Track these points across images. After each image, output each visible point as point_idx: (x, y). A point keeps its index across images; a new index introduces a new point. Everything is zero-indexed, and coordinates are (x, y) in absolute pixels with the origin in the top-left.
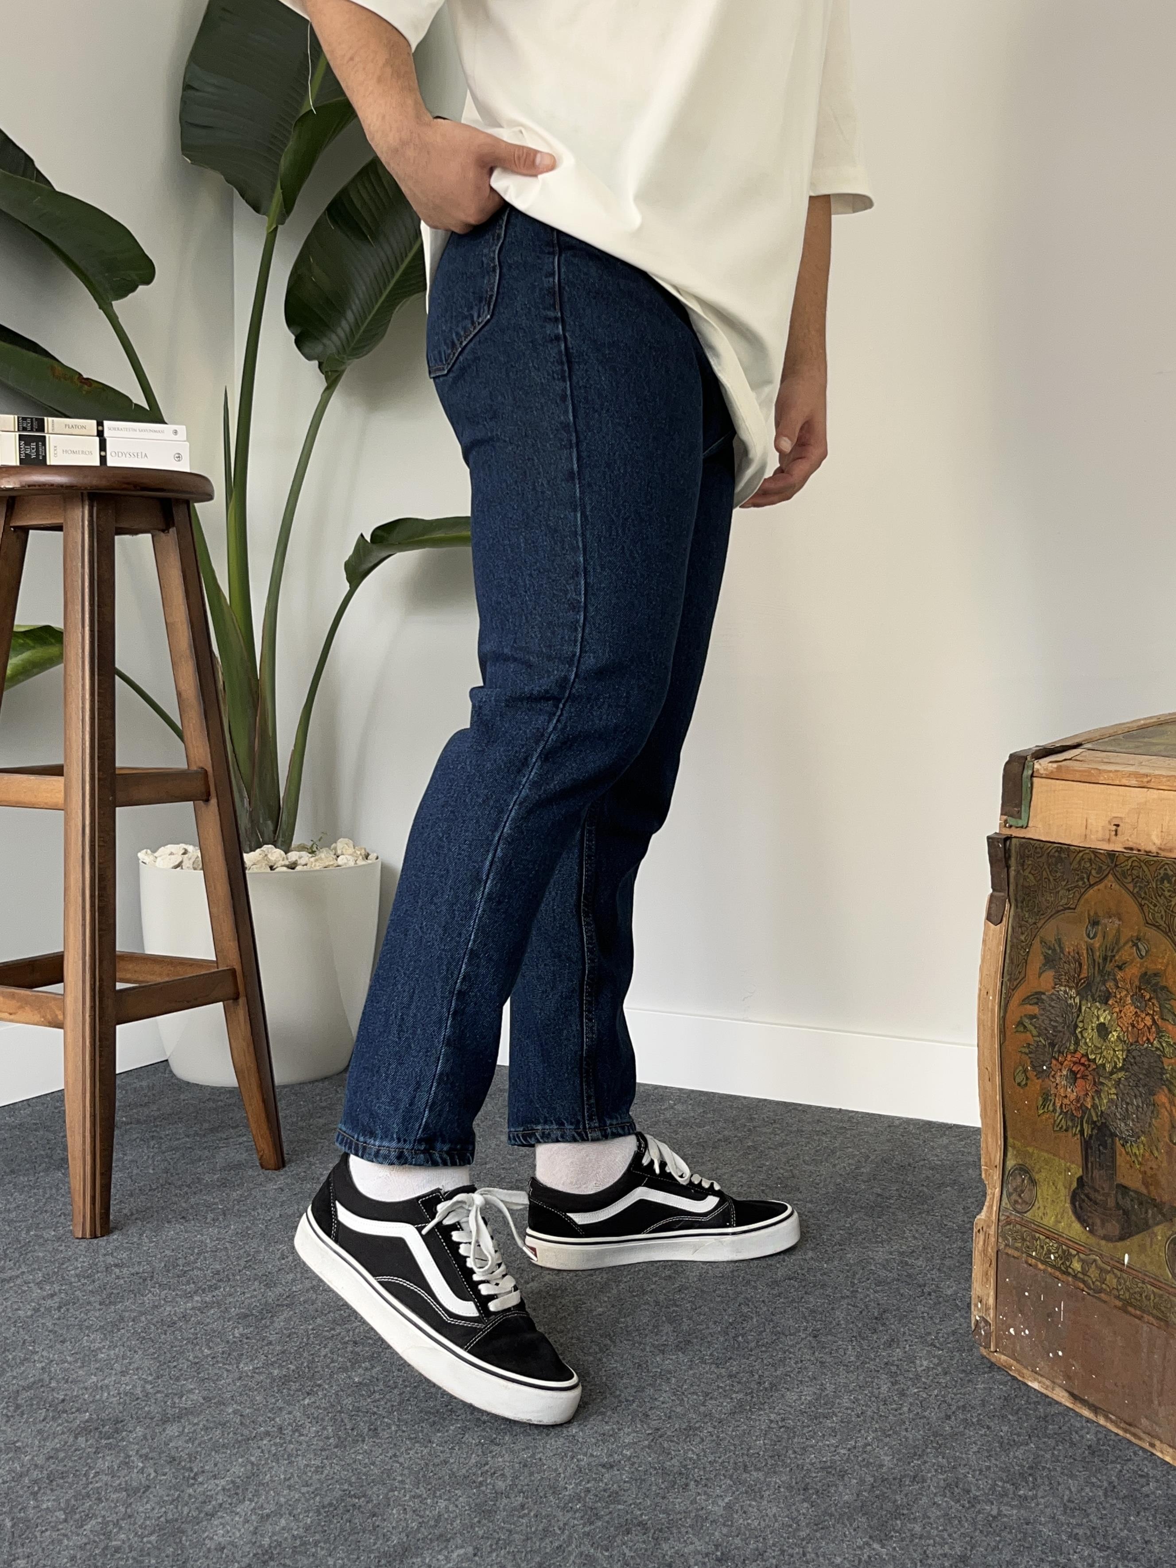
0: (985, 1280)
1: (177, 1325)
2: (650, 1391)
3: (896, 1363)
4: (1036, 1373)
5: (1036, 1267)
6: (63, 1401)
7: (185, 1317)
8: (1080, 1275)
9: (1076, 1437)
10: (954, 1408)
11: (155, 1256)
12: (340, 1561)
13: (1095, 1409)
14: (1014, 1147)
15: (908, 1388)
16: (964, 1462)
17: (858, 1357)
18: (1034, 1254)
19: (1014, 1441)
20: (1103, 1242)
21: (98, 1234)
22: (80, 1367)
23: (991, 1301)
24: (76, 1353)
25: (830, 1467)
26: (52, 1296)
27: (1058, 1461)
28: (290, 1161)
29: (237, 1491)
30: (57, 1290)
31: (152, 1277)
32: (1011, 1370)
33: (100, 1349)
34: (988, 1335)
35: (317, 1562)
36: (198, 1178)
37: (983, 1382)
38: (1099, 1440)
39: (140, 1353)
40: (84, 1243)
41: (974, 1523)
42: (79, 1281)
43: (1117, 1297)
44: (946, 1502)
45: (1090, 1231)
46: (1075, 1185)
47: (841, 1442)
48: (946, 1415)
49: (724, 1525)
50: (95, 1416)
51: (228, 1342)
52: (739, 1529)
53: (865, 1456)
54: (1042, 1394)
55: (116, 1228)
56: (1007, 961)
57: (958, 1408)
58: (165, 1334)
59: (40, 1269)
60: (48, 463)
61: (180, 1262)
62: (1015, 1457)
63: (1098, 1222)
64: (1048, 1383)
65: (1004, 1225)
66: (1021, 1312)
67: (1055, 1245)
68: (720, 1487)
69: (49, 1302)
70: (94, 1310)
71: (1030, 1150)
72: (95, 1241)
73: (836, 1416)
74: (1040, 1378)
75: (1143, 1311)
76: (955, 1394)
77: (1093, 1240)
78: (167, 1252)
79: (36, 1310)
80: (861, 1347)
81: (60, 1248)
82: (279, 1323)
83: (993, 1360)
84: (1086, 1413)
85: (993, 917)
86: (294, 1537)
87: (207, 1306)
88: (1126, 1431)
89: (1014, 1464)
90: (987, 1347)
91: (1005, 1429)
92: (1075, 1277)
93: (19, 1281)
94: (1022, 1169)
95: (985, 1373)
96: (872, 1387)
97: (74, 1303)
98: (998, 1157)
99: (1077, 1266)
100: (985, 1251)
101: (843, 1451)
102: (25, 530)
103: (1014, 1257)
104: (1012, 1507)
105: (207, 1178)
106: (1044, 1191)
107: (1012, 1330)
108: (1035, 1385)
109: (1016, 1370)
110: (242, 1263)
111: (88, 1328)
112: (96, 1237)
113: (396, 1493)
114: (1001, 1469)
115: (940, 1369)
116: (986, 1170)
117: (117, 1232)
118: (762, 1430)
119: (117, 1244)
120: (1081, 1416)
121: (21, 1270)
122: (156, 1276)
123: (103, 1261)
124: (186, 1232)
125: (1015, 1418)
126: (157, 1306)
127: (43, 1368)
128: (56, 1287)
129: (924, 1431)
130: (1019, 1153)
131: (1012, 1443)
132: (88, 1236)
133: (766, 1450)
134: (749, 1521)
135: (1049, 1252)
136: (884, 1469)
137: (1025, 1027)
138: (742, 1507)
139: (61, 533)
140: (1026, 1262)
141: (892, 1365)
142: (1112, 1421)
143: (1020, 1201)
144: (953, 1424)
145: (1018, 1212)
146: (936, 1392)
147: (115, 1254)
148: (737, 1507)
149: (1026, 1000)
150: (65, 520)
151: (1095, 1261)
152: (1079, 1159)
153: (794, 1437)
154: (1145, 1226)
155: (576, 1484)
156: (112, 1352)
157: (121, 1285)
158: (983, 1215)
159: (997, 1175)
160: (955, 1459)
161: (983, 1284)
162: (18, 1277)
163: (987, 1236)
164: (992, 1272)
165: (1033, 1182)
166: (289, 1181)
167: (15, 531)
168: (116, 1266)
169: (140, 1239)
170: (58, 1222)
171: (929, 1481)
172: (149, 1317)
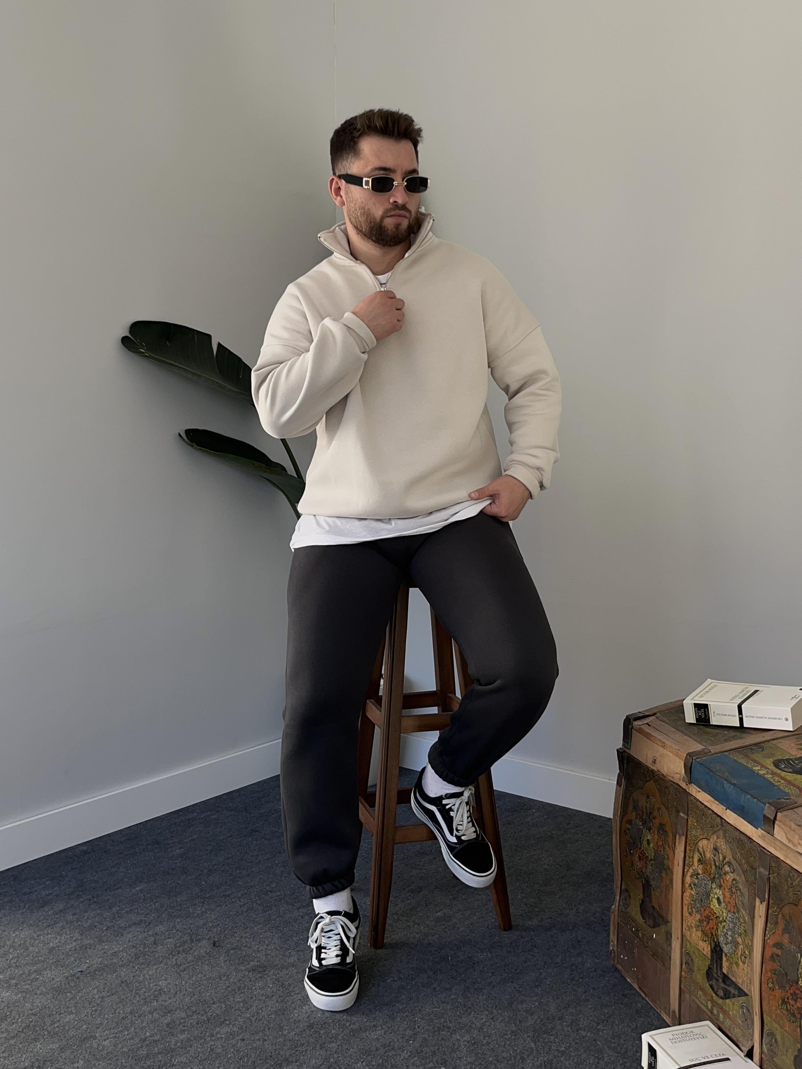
0: (614, 933)
4: (629, 975)
5: (629, 932)
14: (624, 881)
18: (628, 926)
20: (648, 928)
23: (615, 943)
32: (622, 972)
34: (615, 956)
43: (651, 951)
45: (645, 921)
46: (641, 902)
54: (631, 984)
56: (622, 803)
63: (647, 918)
64: (632, 980)
65: (620, 911)
66: (625, 949)
67: (635, 925)
71: (628, 883)
74: (630, 978)
75: (658, 958)
77: (645, 926)
83: (617, 967)
84: (643, 995)
85: (619, 783)
88: (653, 1004)
90: (615, 961)
92: (640, 939)
94: (627, 890)
98: (619, 883)
99: (640, 935)
100: (614, 922)
103: (622, 926)
106: (633, 902)
107: (622, 956)
108: (629, 980)
120: (641, 996)
130: (626, 884)
135: (633, 928)
137: (627, 833)
140: (626, 929)
143: (625, 903)
145: (624, 908)
149: (627, 822)
151: (645, 934)
152: (642, 892)
154: (659, 925)
158: (613, 907)
159: (618, 891)
161: (613, 935)
163: (614, 915)
164: (616, 931)
165: (630, 896)
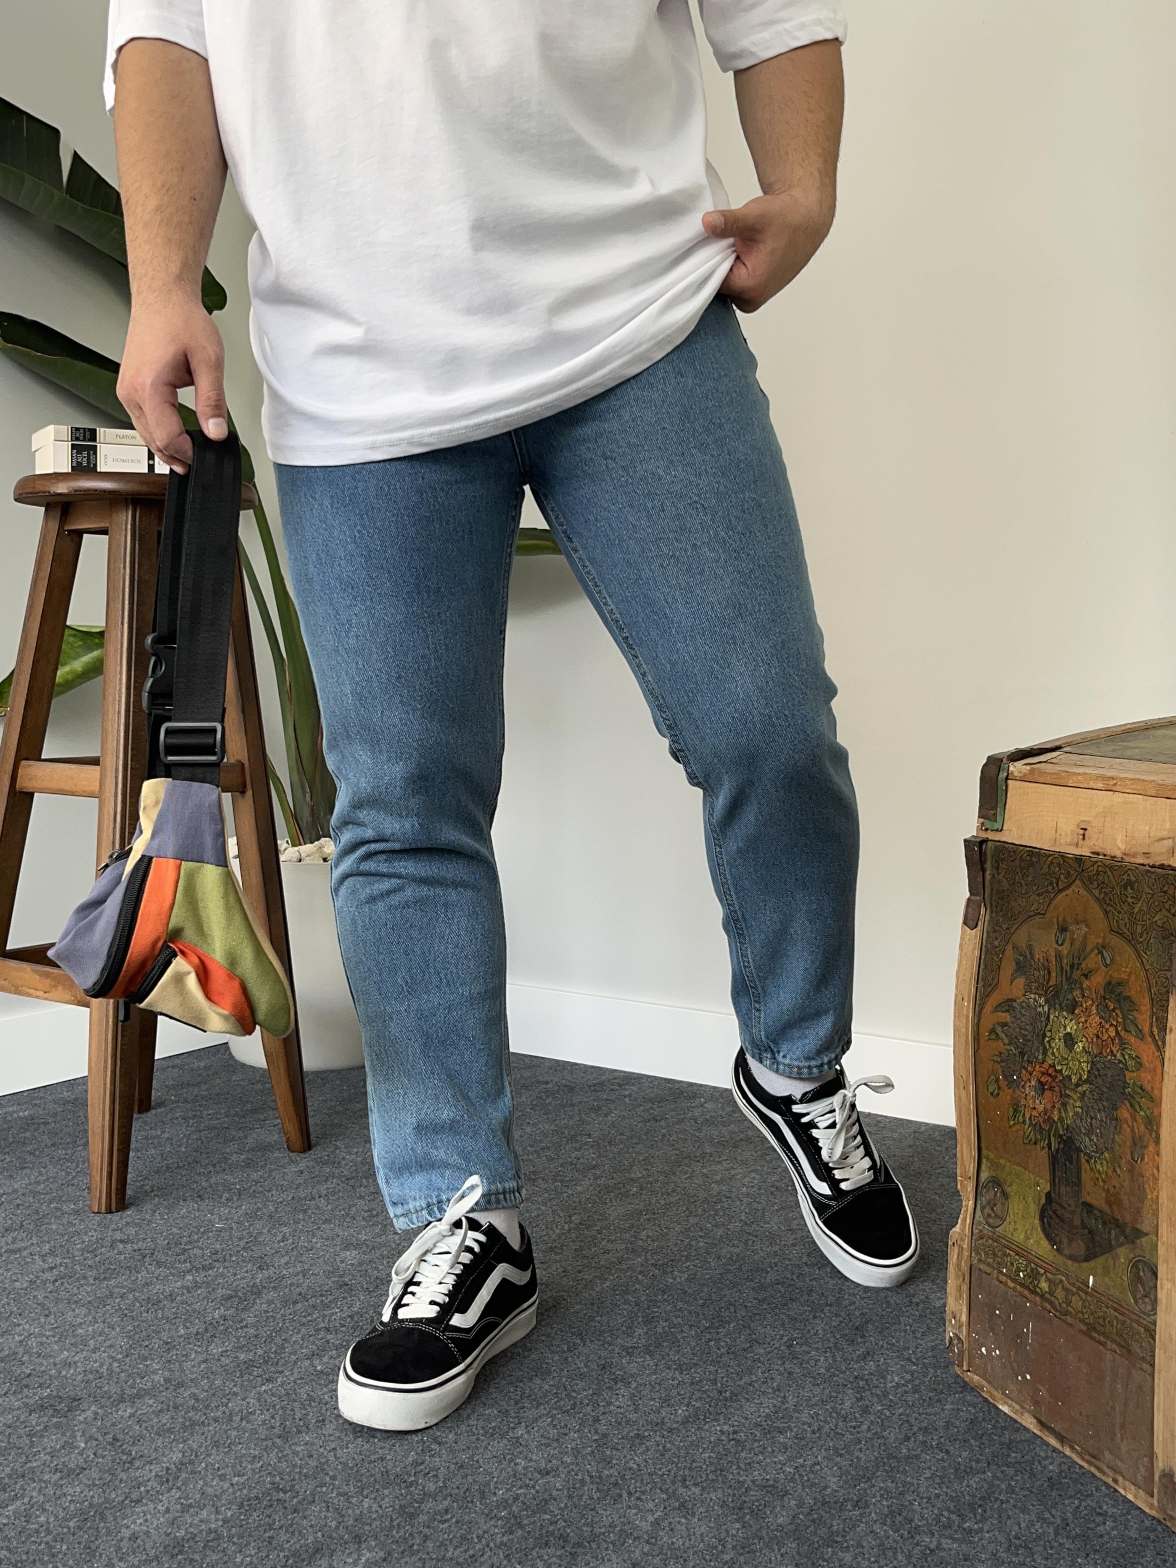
0: (958, 1295)
1: (161, 1305)
2: (606, 1395)
3: (866, 1377)
4: (1006, 1395)
5: (1006, 1284)
6: (30, 1375)
7: (171, 1297)
8: (1047, 1296)
9: (1037, 1468)
10: (915, 1429)
11: (161, 1233)
12: (248, 1559)
13: (1061, 1439)
14: (988, 1159)
15: (873, 1405)
16: (912, 1488)
17: (828, 1369)
18: (1004, 1270)
19: (971, 1467)
20: (1069, 1263)
21: (114, 1209)
22: (56, 1342)
23: (964, 1318)
24: (57, 1328)
25: (772, 1486)
26: (51, 1269)
27: (1013, 1492)
28: (317, 1144)
29: (167, 1479)
30: (58, 1263)
31: (152, 1254)
32: (983, 1391)
33: (81, 1324)
34: (962, 1353)
35: (226, 1558)
36: (225, 1158)
37: (952, 1403)
38: (1062, 1471)
39: (118, 1329)
40: (98, 1218)
41: (909, 1557)
42: (82, 1255)
43: (1082, 1321)
44: (885, 1531)
45: (1058, 1250)
46: (1043, 1201)
47: (790, 1459)
48: (906, 1436)
49: (647, 1542)
50: (55, 1393)
51: (205, 1322)
52: (661, 1548)
53: (811, 1476)
54: (1011, 1418)
55: (132, 1204)
56: (982, 966)
57: (920, 1429)
58: (148, 1312)
59: (48, 1242)
60: (98, 470)
61: (184, 1240)
62: (968, 1486)
63: (1065, 1240)
64: (1017, 1407)
65: (977, 1237)
66: (993, 1330)
67: (1025, 1263)
68: (653, 1500)
69: (48, 1275)
70: (88, 1284)
71: (1002, 1162)
72: (109, 1216)
73: (791, 1430)
74: (1010, 1402)
75: (1107, 1337)
76: (919, 1414)
77: (1059, 1260)
78: (174, 1230)
79: (32, 1282)
80: (834, 1357)
81: (74, 1222)
82: (261, 1305)
83: (966, 1379)
84: (1053, 1442)
85: (970, 919)
86: (210, 1531)
87: (197, 1285)
88: (1090, 1463)
89: (965, 1493)
90: (961, 1366)
91: (965, 1454)
92: (1042, 1296)
93: (25, 1253)
94: (995, 1182)
95: (957, 1392)
96: (836, 1403)
97: (71, 1277)
98: (972, 1168)
99: (1044, 1285)
100: (959, 1265)
101: (788, 1470)
102: (79, 534)
103: (986, 1273)
104: (954, 1540)
105: (234, 1158)
106: (1015, 1206)
107: (983, 1349)
108: (1005, 1409)
109: (988, 1392)
110: (242, 1244)
111: (75, 1302)
112: (111, 1212)
113: (324, 1489)
114: (952, 1499)
115: (910, 1386)
116: (962, 1181)
117: (133, 1208)
118: (710, 1442)
119: (129, 1220)
120: (1048, 1445)
121: (30, 1242)
122: (156, 1253)
123: (111, 1236)
124: (198, 1210)
125: (977, 1443)
126: (147, 1284)
127: (21, 1342)
128: (59, 1260)
129: (879, 1453)
130: (994, 1165)
131: (968, 1470)
132: (103, 1210)
133: (711, 1464)
134: (674, 1540)
135: (1019, 1270)
136: (829, 1491)
137: (997, 1035)
138: (670, 1523)
139: (107, 537)
140: (998, 1279)
141: (862, 1379)
142: (1077, 1452)
143: (993, 1215)
144: (911, 1446)
145: (990, 1226)
146: (901, 1411)
147: (124, 1230)
148: (666, 1523)
149: (998, 1008)
150: (111, 524)
151: (1061, 1281)
152: (1047, 1174)
153: (742, 1451)
154: (1108, 1248)
155: (507, 1490)
156: (90, 1329)
157: (120, 1261)
158: (957, 1229)
159: (970, 1187)
160: (904, 1483)
161: (956, 1300)
162: (25, 1249)
163: (961, 1249)
164: (965, 1288)
165: (1005, 1195)
166: (310, 1164)
167: (69, 534)
168: (121, 1241)
169: (153, 1215)
170: (80, 1196)
171: (872, 1507)
172: (137, 1294)
